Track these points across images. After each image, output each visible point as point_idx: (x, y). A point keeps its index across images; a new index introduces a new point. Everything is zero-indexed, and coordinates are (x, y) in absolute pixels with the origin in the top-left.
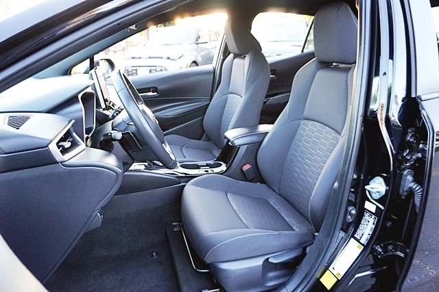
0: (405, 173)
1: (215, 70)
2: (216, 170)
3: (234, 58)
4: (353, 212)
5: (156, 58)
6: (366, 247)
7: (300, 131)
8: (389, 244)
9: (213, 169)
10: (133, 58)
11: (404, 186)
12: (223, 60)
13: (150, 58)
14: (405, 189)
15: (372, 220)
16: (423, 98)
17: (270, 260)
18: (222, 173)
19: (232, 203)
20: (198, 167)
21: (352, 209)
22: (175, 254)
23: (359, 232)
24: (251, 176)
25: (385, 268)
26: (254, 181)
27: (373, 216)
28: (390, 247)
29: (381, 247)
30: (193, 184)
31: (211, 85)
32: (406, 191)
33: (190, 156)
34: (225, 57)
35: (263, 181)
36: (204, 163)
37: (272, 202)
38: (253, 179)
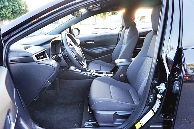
0: (175, 82)
1: (119, 34)
2: (109, 75)
3: (126, 29)
4: (152, 97)
5: (105, 28)
6: (155, 114)
7: (145, 62)
8: (168, 115)
9: (108, 75)
10: (96, 28)
11: (174, 88)
12: (122, 30)
13: (102, 28)
14: (175, 90)
15: (159, 102)
16: (184, 48)
17: (117, 113)
18: (111, 77)
19: (111, 89)
20: (102, 73)
21: (152, 96)
22: (85, 105)
23: (154, 107)
24: (123, 79)
25: (166, 126)
26: (125, 82)
27: (160, 101)
28: (168, 117)
29: (163, 115)
30: (97, 79)
31: (117, 40)
32: (176, 91)
33: (103, 69)
34: (123, 28)
35: (129, 83)
36: (106, 72)
37: (130, 91)
38: (124, 81)
